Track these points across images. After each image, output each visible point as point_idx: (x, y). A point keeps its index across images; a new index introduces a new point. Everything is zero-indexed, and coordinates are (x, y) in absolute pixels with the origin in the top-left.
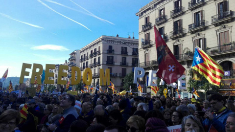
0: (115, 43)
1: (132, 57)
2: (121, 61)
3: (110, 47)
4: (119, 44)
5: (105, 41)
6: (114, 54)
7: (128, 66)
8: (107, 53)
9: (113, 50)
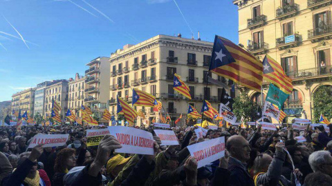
0: (178, 47)
1: (202, 70)
2: (188, 76)
3: (171, 53)
4: (184, 48)
5: (164, 43)
6: (177, 64)
7: (197, 83)
8: (167, 63)
9: (176, 58)
